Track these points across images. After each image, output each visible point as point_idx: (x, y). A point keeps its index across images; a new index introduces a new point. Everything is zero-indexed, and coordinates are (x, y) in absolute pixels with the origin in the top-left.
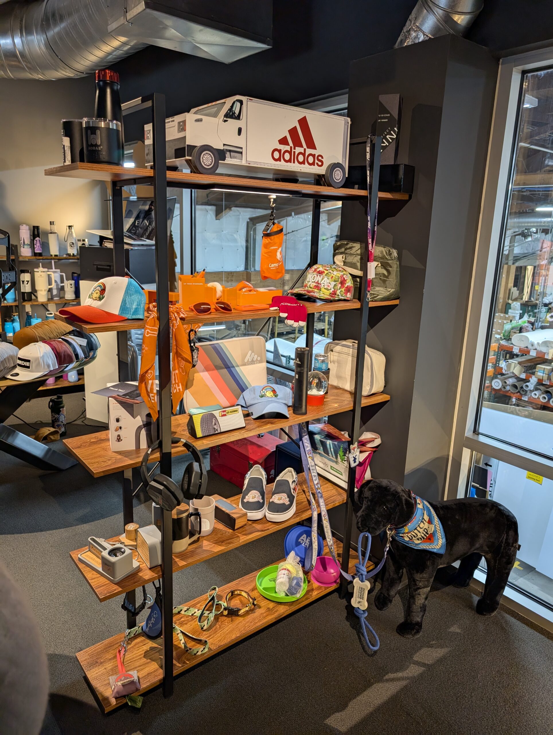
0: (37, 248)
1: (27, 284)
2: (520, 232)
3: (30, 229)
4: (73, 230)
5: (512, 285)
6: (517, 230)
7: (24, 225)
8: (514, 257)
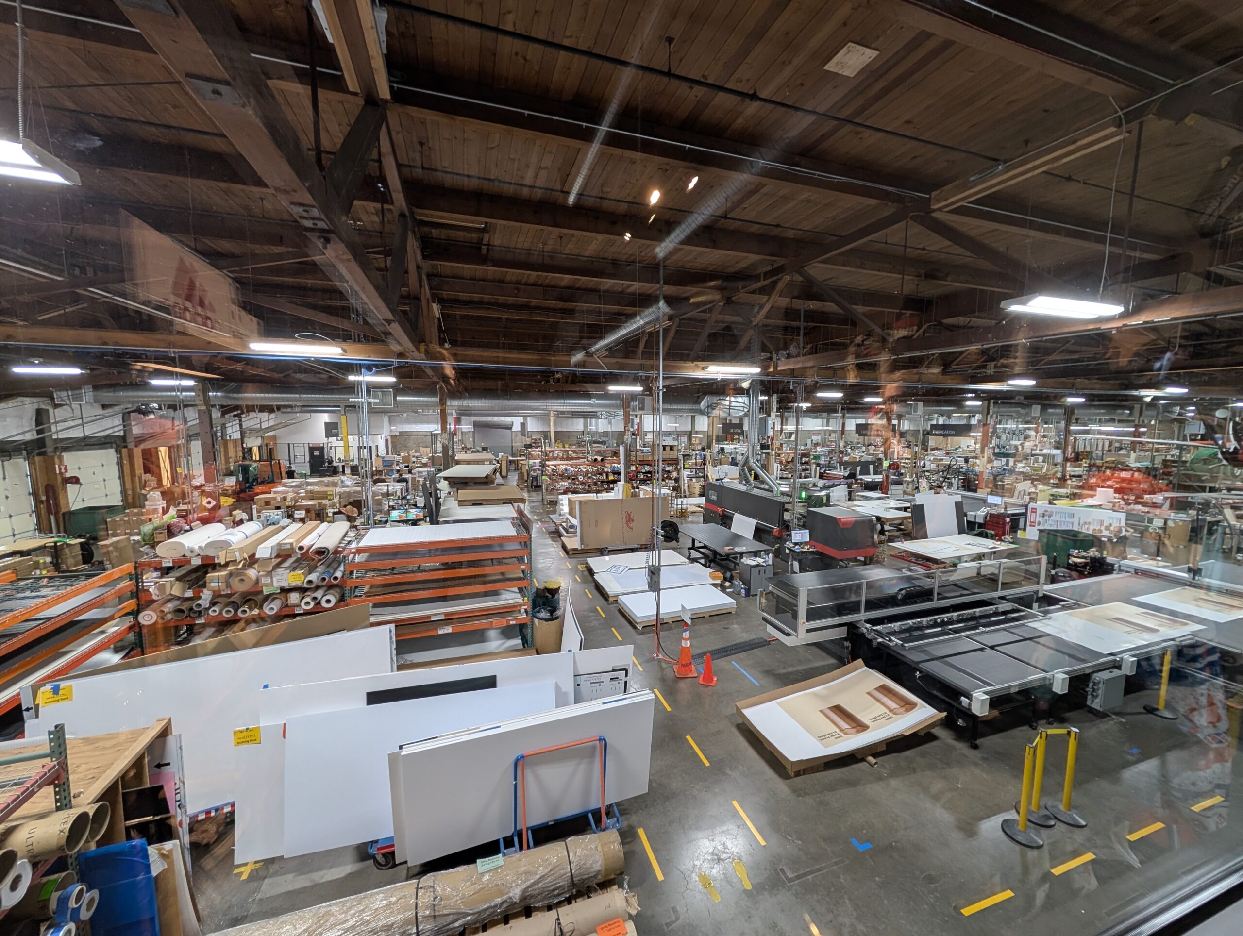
2: (135, 408)
5: (142, 471)
6: (130, 406)
8: (135, 438)
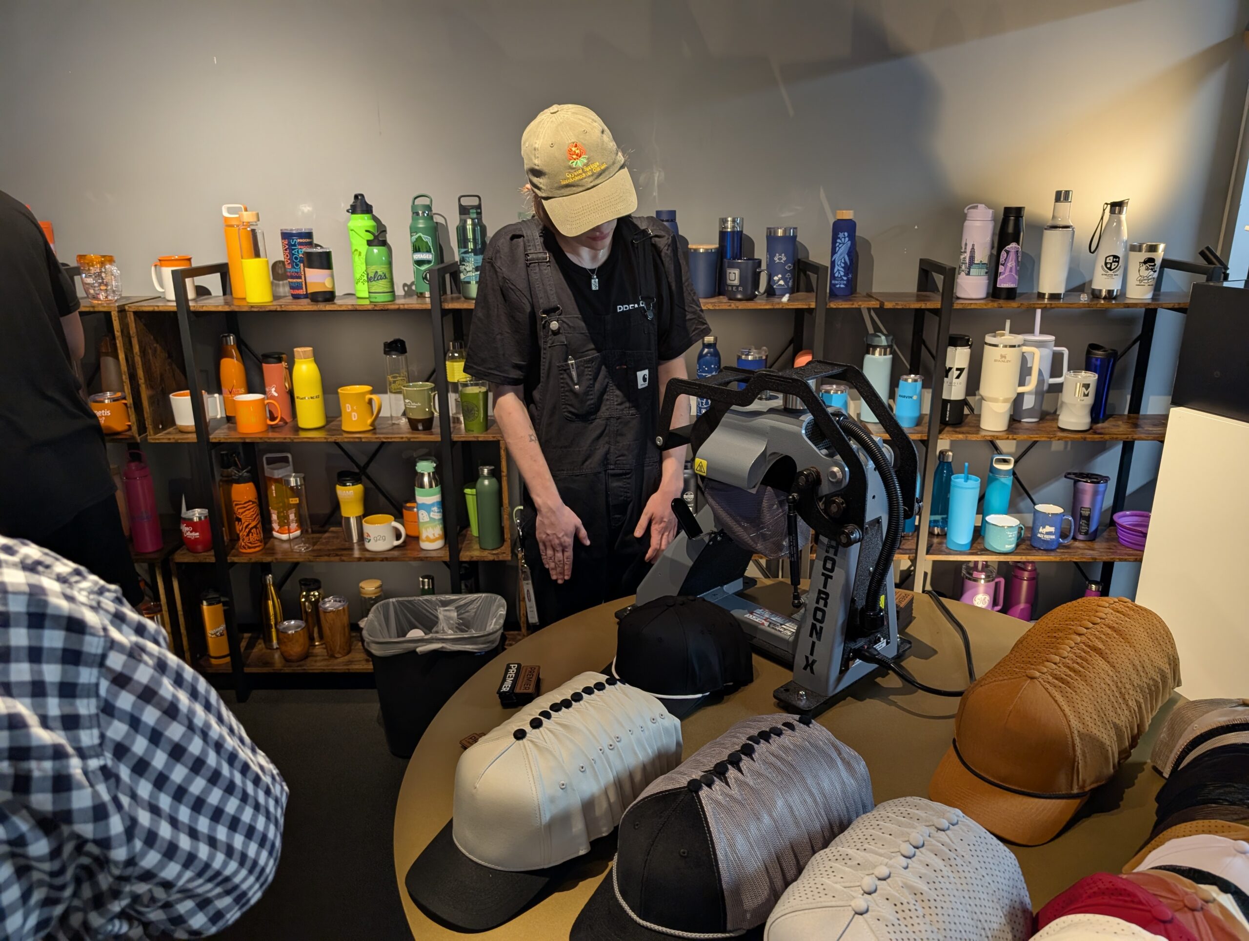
0: (1007, 273)
1: (958, 377)
3: (994, 219)
4: (1123, 217)
7: (981, 207)
